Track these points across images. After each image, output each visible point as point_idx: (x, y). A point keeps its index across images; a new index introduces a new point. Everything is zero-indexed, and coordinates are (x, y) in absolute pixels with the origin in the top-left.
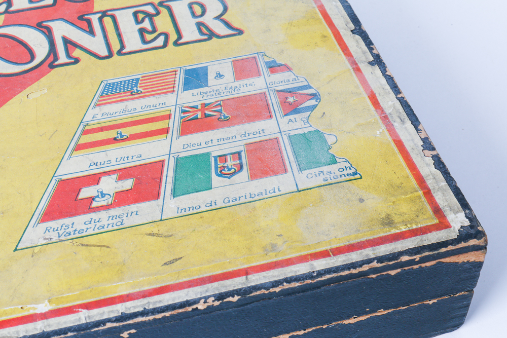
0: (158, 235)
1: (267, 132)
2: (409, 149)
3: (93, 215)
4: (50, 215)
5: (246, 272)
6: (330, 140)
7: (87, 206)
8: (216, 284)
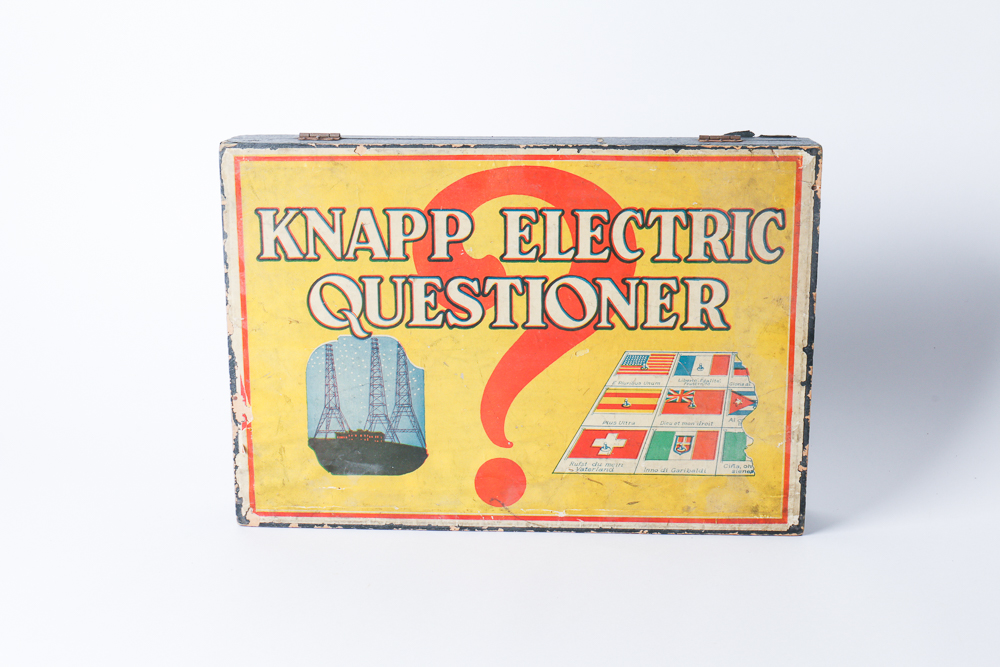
0: (630, 484)
1: (714, 425)
2: (791, 462)
3: (597, 460)
4: (575, 454)
5: (668, 521)
6: (749, 442)
7: (594, 453)
8: (651, 524)
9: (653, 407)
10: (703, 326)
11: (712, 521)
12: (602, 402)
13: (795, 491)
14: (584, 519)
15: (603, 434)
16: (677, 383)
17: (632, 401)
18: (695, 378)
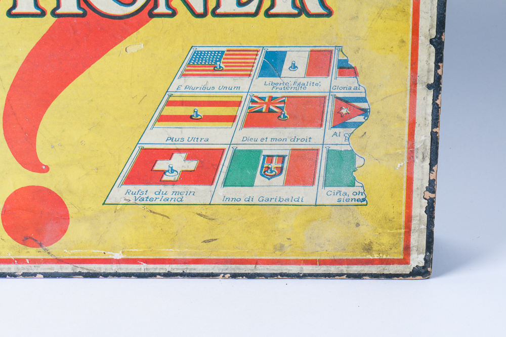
0: (205, 217)
1: (312, 142)
2: (415, 187)
3: (162, 187)
4: (131, 179)
5: (256, 262)
6: (359, 162)
7: (157, 178)
8: (233, 266)
9: (232, 119)
10: (296, 11)
11: (313, 262)
12: (165, 113)
13: (420, 224)
14: (147, 261)
15: (167, 154)
16: (263, 87)
17: (203, 111)
18: (286, 80)
